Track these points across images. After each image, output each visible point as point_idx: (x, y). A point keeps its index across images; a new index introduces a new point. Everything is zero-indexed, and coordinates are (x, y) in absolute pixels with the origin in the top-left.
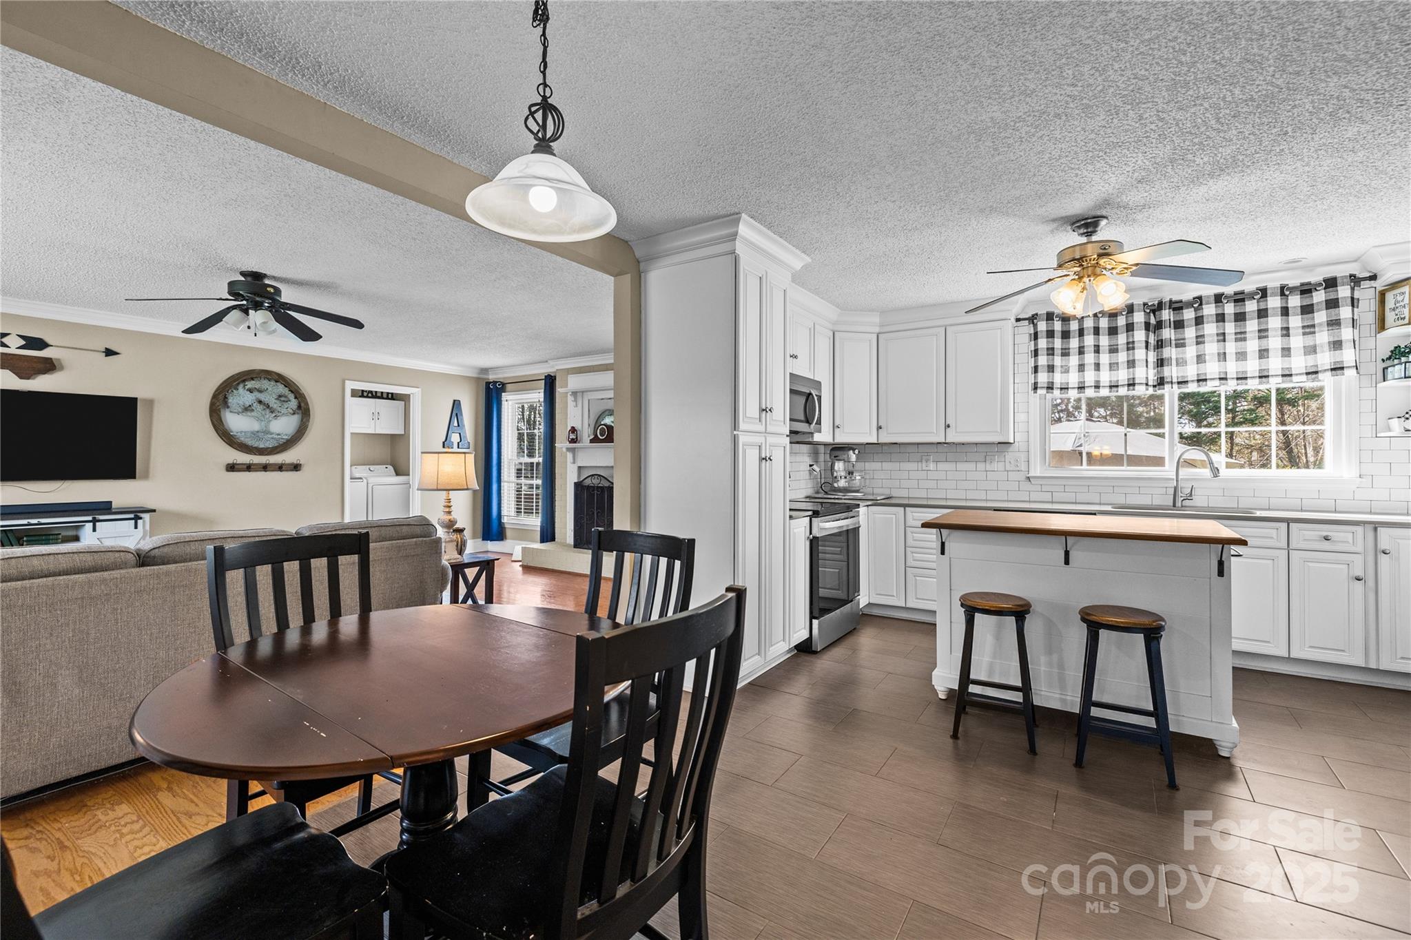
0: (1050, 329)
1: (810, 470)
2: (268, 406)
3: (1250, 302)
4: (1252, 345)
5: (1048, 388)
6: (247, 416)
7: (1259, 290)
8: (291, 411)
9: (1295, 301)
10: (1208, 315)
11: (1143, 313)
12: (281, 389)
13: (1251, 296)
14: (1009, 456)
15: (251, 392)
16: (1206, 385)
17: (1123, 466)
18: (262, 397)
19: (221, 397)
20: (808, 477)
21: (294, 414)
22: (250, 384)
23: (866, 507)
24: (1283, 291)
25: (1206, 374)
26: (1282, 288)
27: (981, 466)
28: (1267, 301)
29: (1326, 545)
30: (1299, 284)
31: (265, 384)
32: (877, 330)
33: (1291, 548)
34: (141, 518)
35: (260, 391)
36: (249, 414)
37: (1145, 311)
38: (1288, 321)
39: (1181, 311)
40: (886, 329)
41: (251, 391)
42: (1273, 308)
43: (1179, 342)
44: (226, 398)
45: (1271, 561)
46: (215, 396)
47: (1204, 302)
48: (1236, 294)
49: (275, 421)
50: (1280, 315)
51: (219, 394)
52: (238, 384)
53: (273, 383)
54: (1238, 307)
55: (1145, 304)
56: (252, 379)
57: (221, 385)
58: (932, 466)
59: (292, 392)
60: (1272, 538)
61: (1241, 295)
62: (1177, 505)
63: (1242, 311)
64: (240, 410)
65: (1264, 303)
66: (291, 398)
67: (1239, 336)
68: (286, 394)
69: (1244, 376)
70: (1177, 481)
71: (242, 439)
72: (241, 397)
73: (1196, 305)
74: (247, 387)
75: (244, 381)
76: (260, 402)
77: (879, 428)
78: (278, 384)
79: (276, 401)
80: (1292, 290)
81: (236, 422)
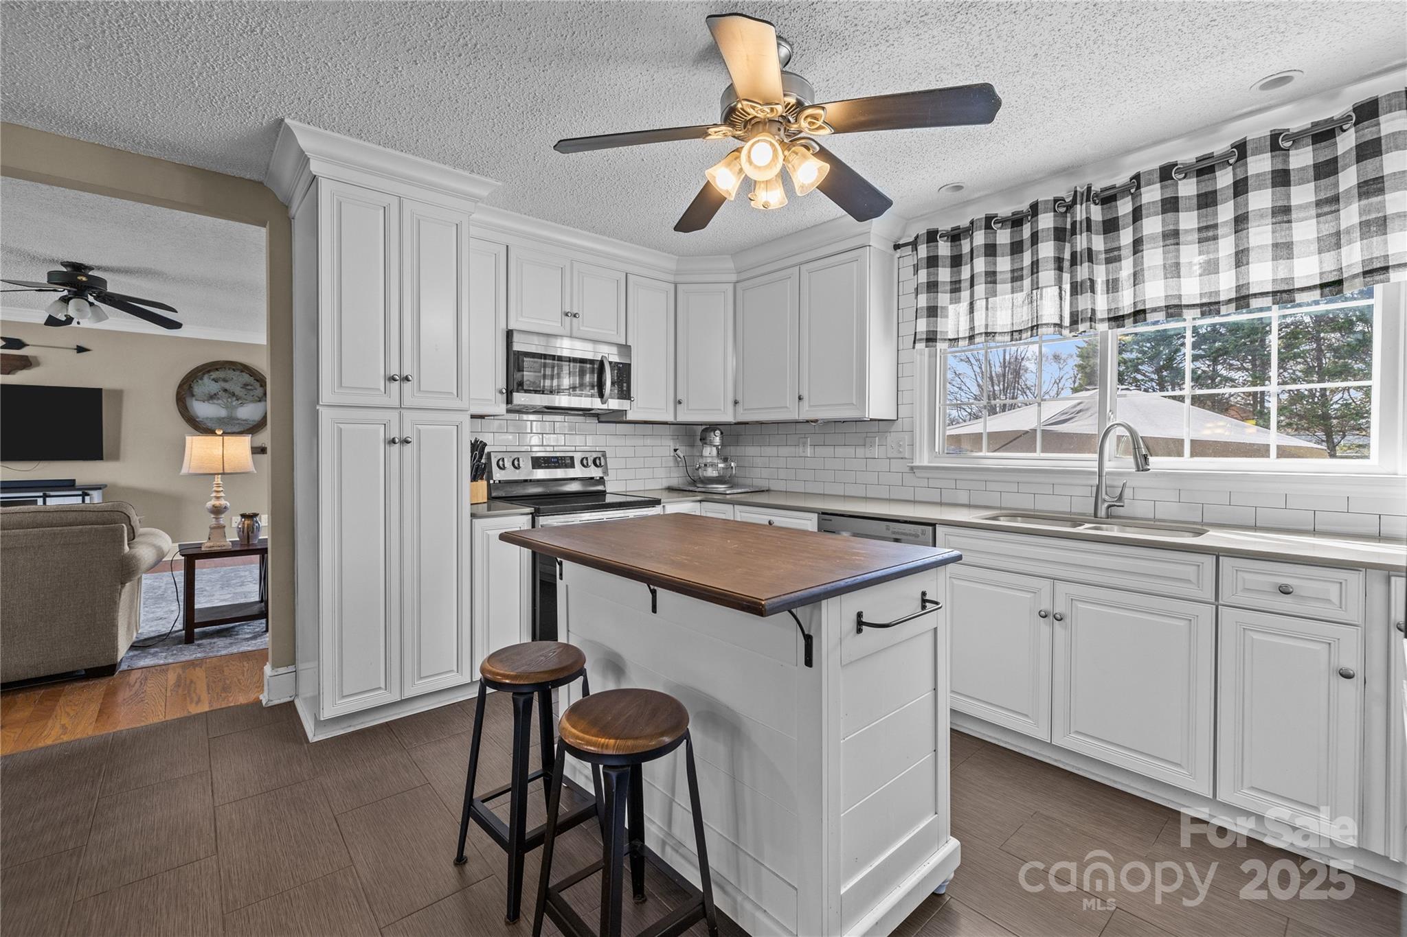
0: (931, 254)
1: (674, 456)
2: (233, 394)
3: (1223, 171)
4: (1226, 246)
5: (928, 340)
6: (214, 403)
7: (1235, 147)
8: (257, 398)
9: (1302, 158)
10: (1149, 203)
11: (1052, 214)
12: (246, 378)
13: (1223, 161)
14: (891, 438)
15: (216, 382)
16: (1145, 320)
17: (1035, 451)
18: (227, 386)
19: (186, 387)
20: (672, 464)
21: (260, 401)
22: (215, 375)
23: (698, 503)
24: (1276, 142)
25: (1144, 301)
26: (1275, 137)
27: (860, 452)
28: (1246, 164)
29: (1285, 603)
30: (1310, 126)
31: (230, 374)
32: (734, 278)
33: (1221, 602)
34: (88, 495)
35: (225, 380)
36: (215, 401)
37: (1055, 211)
38: (1289, 196)
39: (1114, 203)
40: (744, 276)
41: (216, 380)
42: (1258, 175)
43: (1111, 255)
44: (190, 387)
45: (1187, 622)
46: (180, 386)
47: (1142, 183)
48: (1199, 160)
49: (242, 408)
50: (1270, 185)
51: (184, 384)
52: (204, 374)
53: (238, 373)
54: (1203, 184)
55: (1056, 200)
56: (217, 370)
57: (187, 375)
58: (809, 451)
59: (257, 381)
60: (1189, 581)
61: (1210, 160)
62: (1099, 515)
63: (1210, 189)
64: (206, 398)
65: (1242, 169)
66: (257, 387)
67: (1204, 235)
68: (252, 383)
69: (1213, 300)
70: (1100, 476)
71: (209, 425)
72: (207, 385)
73: (1133, 191)
74: (212, 377)
75: (209, 372)
76: (225, 390)
77: (736, 403)
78: (244, 374)
79: (241, 389)
80: (1296, 139)
81: (202, 409)
